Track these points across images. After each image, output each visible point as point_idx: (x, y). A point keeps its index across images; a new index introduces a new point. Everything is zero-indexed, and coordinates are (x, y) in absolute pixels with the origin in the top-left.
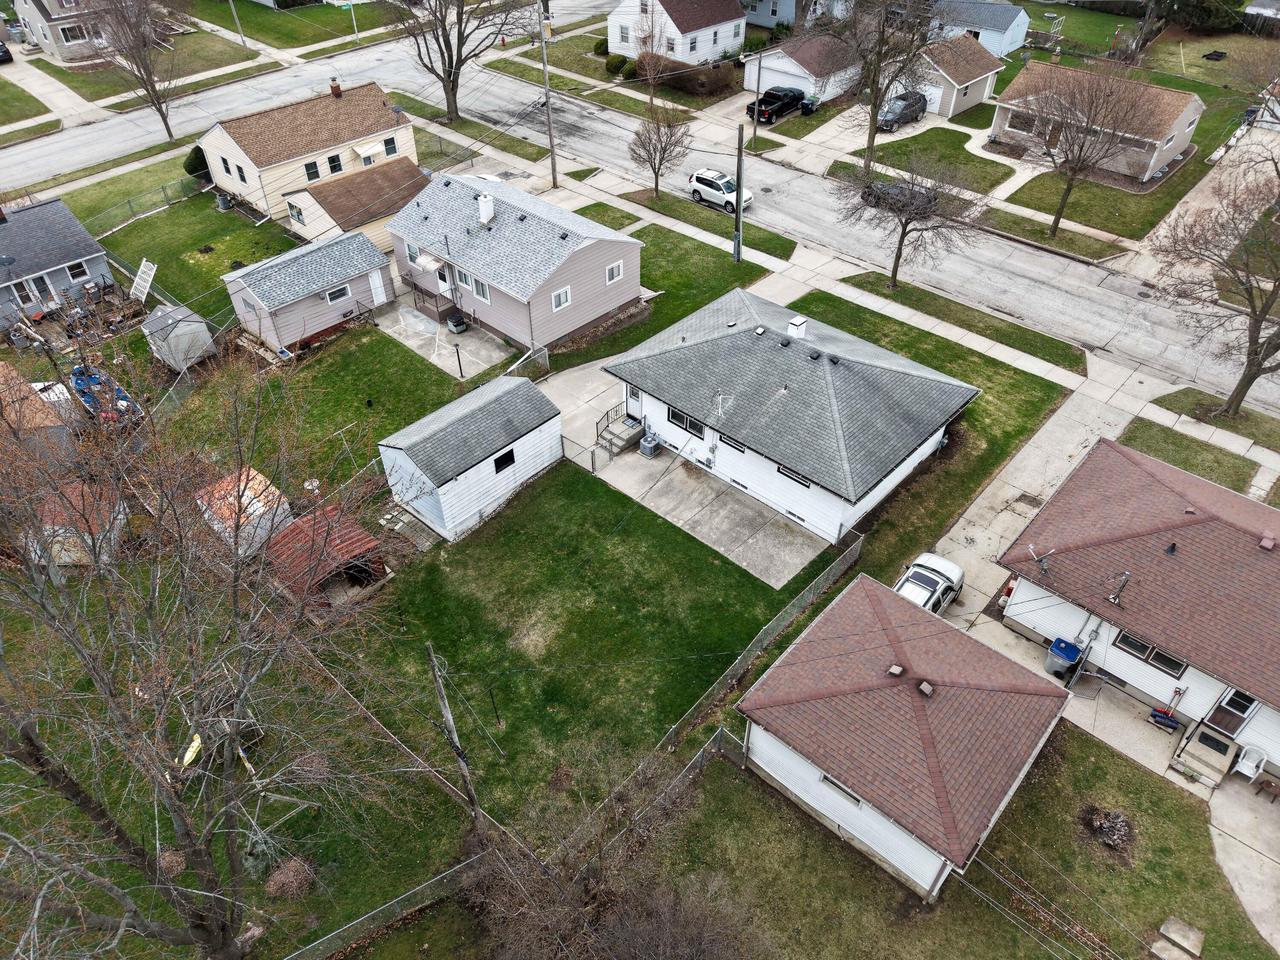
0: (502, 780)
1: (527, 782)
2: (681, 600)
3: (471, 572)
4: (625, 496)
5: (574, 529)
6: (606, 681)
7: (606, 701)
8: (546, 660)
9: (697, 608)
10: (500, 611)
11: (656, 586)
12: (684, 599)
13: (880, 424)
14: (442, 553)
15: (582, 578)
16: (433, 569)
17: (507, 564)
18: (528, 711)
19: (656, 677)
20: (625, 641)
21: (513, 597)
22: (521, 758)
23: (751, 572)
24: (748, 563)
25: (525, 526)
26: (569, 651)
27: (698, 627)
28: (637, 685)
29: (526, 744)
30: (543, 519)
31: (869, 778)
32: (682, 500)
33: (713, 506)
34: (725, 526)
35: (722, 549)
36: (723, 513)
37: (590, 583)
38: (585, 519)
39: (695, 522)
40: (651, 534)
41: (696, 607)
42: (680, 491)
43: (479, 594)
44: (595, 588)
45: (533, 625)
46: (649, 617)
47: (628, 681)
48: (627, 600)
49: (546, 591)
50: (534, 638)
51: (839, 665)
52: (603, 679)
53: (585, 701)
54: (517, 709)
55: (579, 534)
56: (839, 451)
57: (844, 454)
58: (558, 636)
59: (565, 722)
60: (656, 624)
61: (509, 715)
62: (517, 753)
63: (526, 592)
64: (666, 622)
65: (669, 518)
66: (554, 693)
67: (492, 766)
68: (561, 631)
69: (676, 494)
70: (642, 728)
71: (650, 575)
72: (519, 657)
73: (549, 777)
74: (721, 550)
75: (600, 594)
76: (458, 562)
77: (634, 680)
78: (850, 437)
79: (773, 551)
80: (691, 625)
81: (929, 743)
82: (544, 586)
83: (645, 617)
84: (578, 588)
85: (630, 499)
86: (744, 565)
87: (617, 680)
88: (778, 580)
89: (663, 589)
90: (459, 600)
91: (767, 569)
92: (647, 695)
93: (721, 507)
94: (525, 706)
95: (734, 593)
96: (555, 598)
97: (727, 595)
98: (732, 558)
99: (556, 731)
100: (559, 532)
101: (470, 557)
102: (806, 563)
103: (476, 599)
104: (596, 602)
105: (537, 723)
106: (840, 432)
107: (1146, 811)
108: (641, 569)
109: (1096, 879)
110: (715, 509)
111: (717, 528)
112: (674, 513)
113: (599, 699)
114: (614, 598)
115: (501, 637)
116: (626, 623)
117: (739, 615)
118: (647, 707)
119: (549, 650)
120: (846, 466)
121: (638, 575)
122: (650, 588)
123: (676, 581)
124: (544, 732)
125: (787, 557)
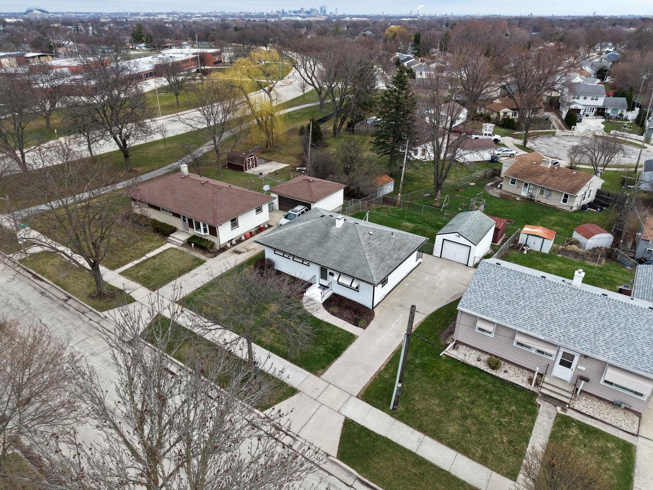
50: (408, 224)
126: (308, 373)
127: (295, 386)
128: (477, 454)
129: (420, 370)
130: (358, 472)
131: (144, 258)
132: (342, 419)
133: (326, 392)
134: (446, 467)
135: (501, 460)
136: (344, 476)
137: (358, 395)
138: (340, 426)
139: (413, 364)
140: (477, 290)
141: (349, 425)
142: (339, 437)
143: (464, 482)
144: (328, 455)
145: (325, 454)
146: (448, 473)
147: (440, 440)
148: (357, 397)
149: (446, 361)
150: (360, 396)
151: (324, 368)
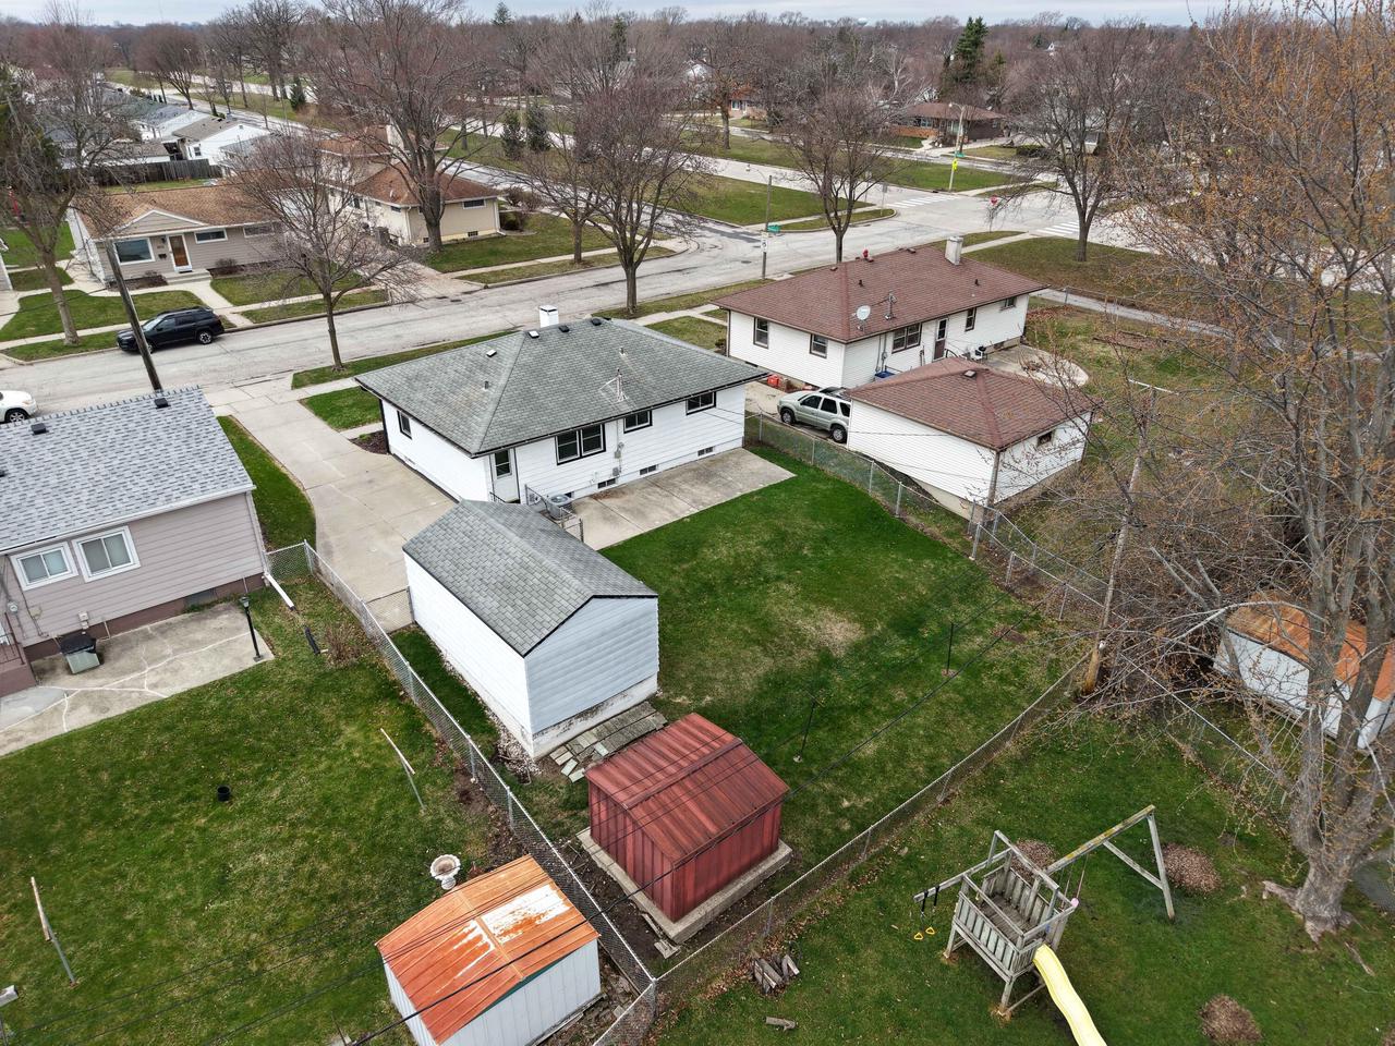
3: (721, 675)
6: (897, 585)
8: (869, 626)
10: (791, 654)
11: (781, 535)
15: (750, 588)
19: (893, 556)
21: (772, 642)
22: (989, 660)
24: (760, 484)
26: (858, 606)
27: (837, 521)
29: (972, 657)
32: (657, 505)
33: (673, 490)
34: (705, 488)
35: (738, 493)
37: (760, 584)
39: (694, 501)
43: (760, 672)
44: (767, 581)
45: (818, 628)
46: (817, 550)
48: (792, 560)
49: (767, 616)
50: (837, 630)
53: (920, 604)
55: (688, 579)
58: (838, 612)
59: (943, 626)
60: (827, 547)
61: (935, 666)
62: (983, 664)
63: (766, 631)
64: (825, 540)
66: (907, 628)
68: (830, 609)
71: (767, 536)
72: (856, 648)
73: (1006, 642)
74: (740, 494)
76: (699, 686)
77: (895, 569)
79: (745, 471)
80: (834, 525)
82: (757, 616)
83: (815, 553)
84: (765, 593)
87: (897, 578)
89: (787, 532)
90: (762, 694)
92: (914, 563)
93: (676, 486)
94: (921, 655)
96: (776, 609)
99: (952, 633)
101: (693, 674)
103: (767, 675)
104: (789, 582)
105: (944, 647)
108: (756, 541)
111: (707, 492)
113: (918, 593)
114: (786, 569)
115: (827, 659)
116: (821, 567)
118: (928, 564)
119: (855, 620)
121: (765, 545)
122: (783, 540)
123: (780, 522)
124: (955, 641)
125: (755, 466)
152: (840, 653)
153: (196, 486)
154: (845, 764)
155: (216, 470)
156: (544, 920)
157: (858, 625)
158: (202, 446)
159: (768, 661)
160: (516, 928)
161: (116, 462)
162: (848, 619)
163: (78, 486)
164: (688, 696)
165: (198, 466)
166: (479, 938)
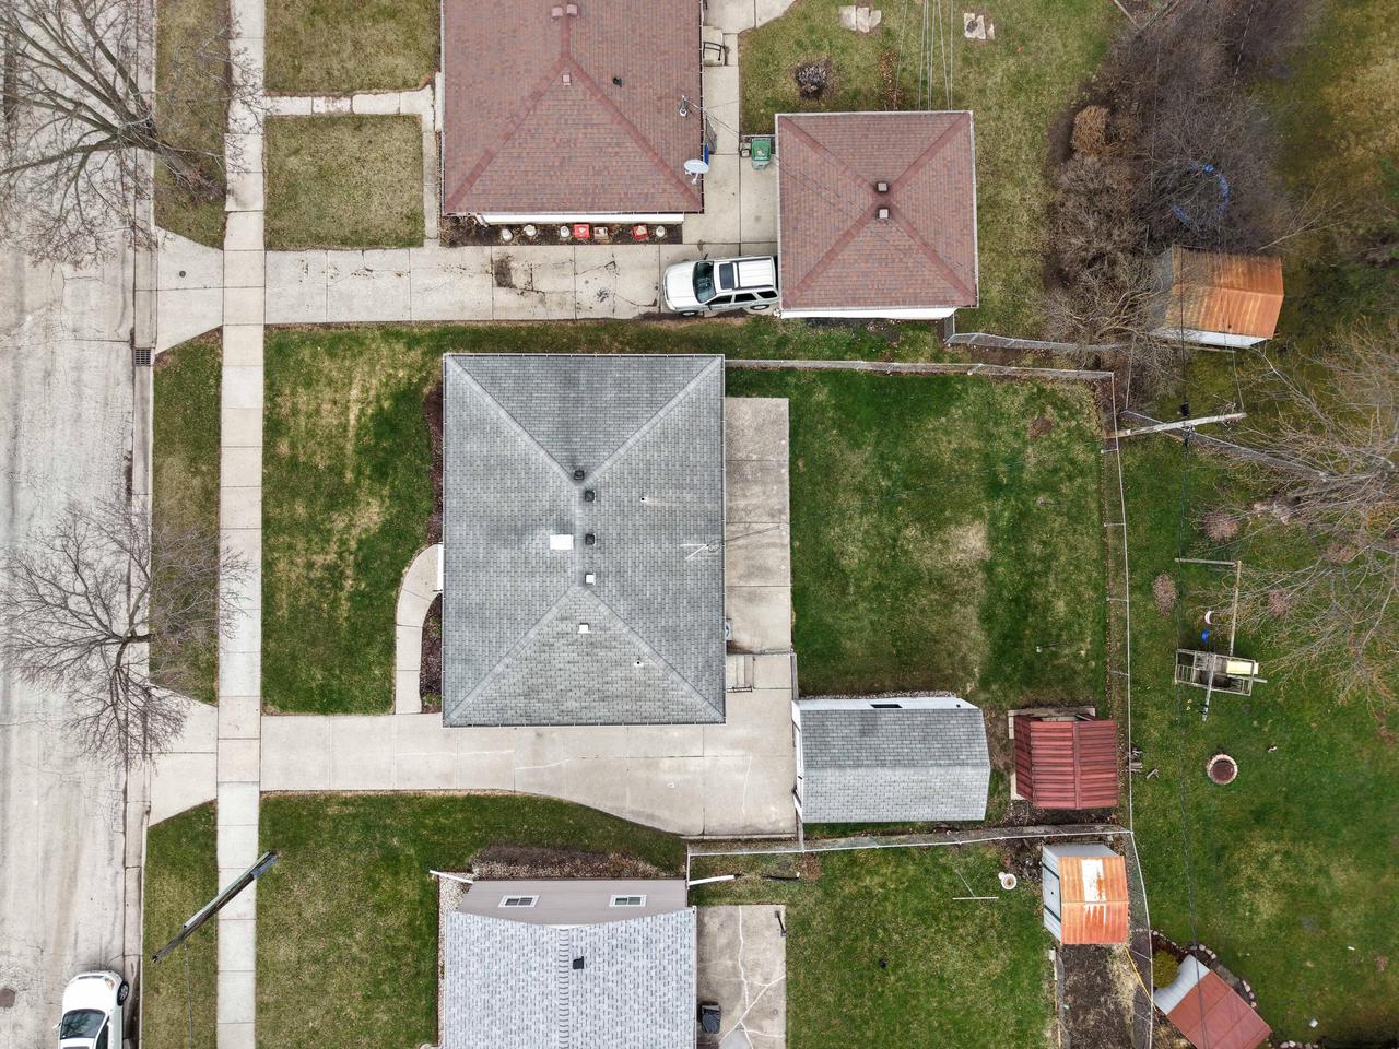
0: (1072, 462)
1: (1060, 446)
2: (857, 461)
3: (964, 649)
4: (793, 599)
5: (862, 606)
6: (961, 457)
7: (975, 444)
8: (979, 515)
9: (856, 441)
10: (974, 589)
11: (861, 489)
12: (855, 459)
13: (610, 395)
14: (969, 690)
15: (894, 558)
16: (985, 684)
17: (934, 628)
18: (1018, 494)
19: (931, 427)
20: (920, 473)
21: (956, 592)
22: (1049, 466)
23: (787, 432)
24: (781, 440)
25: (889, 653)
26: (963, 506)
27: (870, 430)
28: (947, 433)
29: (1039, 472)
30: (873, 645)
31: (961, 192)
32: (757, 547)
33: (742, 518)
34: (757, 489)
35: (783, 471)
36: (742, 503)
37: (894, 547)
38: (847, 608)
39: (773, 516)
40: (816, 538)
41: (856, 444)
42: (747, 558)
43: (975, 621)
44: (895, 540)
45: (964, 551)
46: (887, 473)
47: (949, 442)
48: (888, 503)
49: (930, 572)
50: (971, 540)
51: (897, 260)
52: (962, 461)
53: (984, 460)
54: (1023, 503)
55: (864, 598)
56: (681, 402)
57: (681, 395)
58: (959, 524)
59: (1005, 461)
60: (889, 463)
61: (1031, 503)
62: (1049, 471)
63: (944, 587)
64: (882, 456)
65: (787, 540)
66: (994, 488)
67: (1070, 478)
68: (952, 527)
69: (753, 558)
70: (973, 402)
71: (856, 502)
72: (992, 540)
73: (1044, 436)
74: (785, 471)
75: (898, 530)
76: (965, 669)
77: (945, 439)
78: (654, 404)
79: (750, 433)
80: (871, 436)
81: (915, 165)
82: (926, 580)
83: (890, 478)
84: (906, 552)
85: (793, 592)
86: (785, 442)
87: (955, 450)
88: (778, 406)
89: (860, 482)
90: (989, 632)
91: (774, 422)
92: (948, 420)
93: (737, 511)
94: (1016, 500)
95: (819, 426)
96: (927, 560)
97: (826, 431)
98: (786, 456)
99: (1015, 462)
100: (874, 617)
101: (952, 664)
102: (741, 399)
103: (979, 618)
104: (907, 526)
105: (1020, 479)
106: (661, 413)
107: (777, 66)
108: (856, 516)
109: (853, 74)
110: (743, 514)
111: (764, 493)
112: (778, 541)
113: (977, 451)
114: (892, 515)
115: (988, 568)
116: (907, 487)
117: (837, 407)
118: (956, 412)
119: (973, 520)
120: (692, 385)
121: (864, 512)
122: (866, 492)
123: (847, 477)
124: (1022, 468)
125: (747, 417)
126: (258, 692)
127: (222, 693)
128: (265, 997)
129: (377, 854)
130: (146, 866)
131: (343, 105)
132: (209, 797)
133: (240, 744)
134: (222, 964)
135: (275, 1030)
136: (132, 850)
137: (265, 792)
138: (197, 801)
139: (384, 836)
140: (492, 939)
141: (205, 814)
142: (181, 811)
143: (216, 996)
144: (148, 812)
145: (148, 809)
146: (216, 972)
147: (259, 942)
148: (261, 793)
149: (424, 885)
150: (264, 796)
151: (284, 709)
152: (988, 555)
153: (682, 951)
154: (1061, 629)
155: (670, 933)
156: (1102, 874)
157: (977, 523)
158: (640, 939)
159: (970, 608)
160: (1100, 888)
161: (636, 1007)
162: (969, 523)
163: (654, 1035)
164: (969, 681)
165: (662, 946)
166: (1095, 908)
